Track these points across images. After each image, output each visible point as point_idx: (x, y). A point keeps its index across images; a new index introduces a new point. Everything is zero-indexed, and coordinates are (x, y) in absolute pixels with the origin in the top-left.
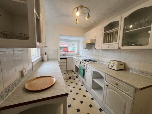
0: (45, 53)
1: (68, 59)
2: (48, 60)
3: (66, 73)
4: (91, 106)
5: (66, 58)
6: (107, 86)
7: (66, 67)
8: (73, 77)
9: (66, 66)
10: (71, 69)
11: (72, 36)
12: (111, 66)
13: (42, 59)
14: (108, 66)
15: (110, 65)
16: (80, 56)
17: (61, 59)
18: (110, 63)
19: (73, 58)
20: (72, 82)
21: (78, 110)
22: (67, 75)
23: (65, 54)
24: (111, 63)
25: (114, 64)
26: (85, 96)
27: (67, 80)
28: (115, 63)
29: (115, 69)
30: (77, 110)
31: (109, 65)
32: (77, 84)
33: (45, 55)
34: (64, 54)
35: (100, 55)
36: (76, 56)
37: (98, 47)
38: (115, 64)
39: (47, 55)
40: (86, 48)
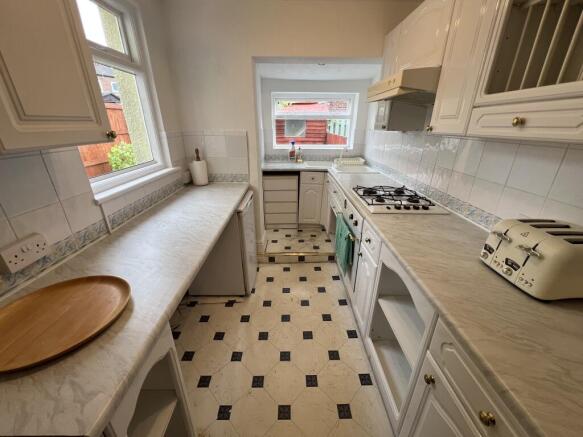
0: (197, 151)
1: (302, 174)
2: (211, 180)
3: (293, 233)
4: (344, 411)
5: (297, 173)
6: (430, 381)
7: (295, 210)
8: (317, 259)
9: (296, 204)
10: (314, 221)
11: (322, 60)
12: (501, 259)
13: (186, 174)
14: (485, 255)
15: (501, 254)
16: (366, 163)
17: (266, 173)
18: (503, 237)
19: (326, 171)
20: (303, 279)
21: (284, 412)
22: (293, 243)
23: (297, 152)
24: (510, 241)
25: (531, 252)
26: (338, 358)
27: (287, 266)
28: (542, 249)
29: (525, 288)
30: (280, 407)
31: (490, 250)
32: (322, 290)
33: (198, 159)
34: (292, 154)
35: (460, 167)
36: (346, 161)
37: (443, 118)
38: (541, 258)
39: (204, 158)
40: (385, 123)
